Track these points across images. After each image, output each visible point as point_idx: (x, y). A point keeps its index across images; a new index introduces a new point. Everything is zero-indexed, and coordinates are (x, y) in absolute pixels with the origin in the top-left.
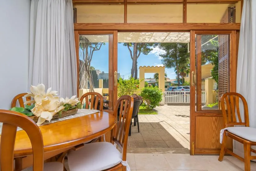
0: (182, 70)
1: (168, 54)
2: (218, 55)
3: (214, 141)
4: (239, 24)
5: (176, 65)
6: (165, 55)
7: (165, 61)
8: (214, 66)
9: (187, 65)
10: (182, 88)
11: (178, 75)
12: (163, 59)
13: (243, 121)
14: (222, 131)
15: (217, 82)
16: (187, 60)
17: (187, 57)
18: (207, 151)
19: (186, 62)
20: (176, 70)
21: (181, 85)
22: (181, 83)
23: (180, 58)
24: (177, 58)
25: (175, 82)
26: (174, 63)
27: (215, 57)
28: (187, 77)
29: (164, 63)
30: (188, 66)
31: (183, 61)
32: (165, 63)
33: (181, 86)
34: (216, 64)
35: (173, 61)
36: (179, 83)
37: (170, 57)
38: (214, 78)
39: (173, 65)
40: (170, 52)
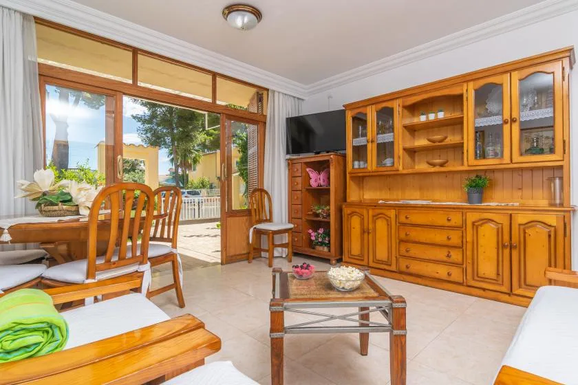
0: (185, 156)
1: (153, 116)
2: (247, 138)
3: (244, 244)
4: (265, 116)
5: (172, 145)
6: (147, 118)
7: (147, 131)
8: (241, 154)
9: (194, 146)
10: (186, 194)
11: (177, 167)
12: (142, 126)
13: (268, 218)
14: (251, 230)
15: (245, 180)
16: (195, 136)
17: (193, 130)
18: (238, 257)
19: (191, 140)
20: (171, 154)
21: (183, 188)
22: (181, 185)
23: (181, 129)
24: (173, 129)
25: (167, 180)
26: (168, 140)
27: (242, 140)
28: (194, 172)
29: (144, 136)
30: (197, 148)
31: (186, 137)
32: (147, 137)
33: (184, 191)
34: (243, 152)
35: (166, 135)
36: (178, 183)
37: (158, 125)
38: (242, 175)
39: (165, 143)
40: (158, 113)
